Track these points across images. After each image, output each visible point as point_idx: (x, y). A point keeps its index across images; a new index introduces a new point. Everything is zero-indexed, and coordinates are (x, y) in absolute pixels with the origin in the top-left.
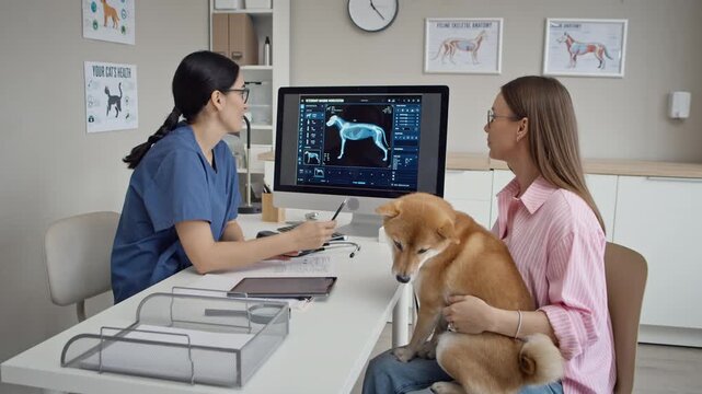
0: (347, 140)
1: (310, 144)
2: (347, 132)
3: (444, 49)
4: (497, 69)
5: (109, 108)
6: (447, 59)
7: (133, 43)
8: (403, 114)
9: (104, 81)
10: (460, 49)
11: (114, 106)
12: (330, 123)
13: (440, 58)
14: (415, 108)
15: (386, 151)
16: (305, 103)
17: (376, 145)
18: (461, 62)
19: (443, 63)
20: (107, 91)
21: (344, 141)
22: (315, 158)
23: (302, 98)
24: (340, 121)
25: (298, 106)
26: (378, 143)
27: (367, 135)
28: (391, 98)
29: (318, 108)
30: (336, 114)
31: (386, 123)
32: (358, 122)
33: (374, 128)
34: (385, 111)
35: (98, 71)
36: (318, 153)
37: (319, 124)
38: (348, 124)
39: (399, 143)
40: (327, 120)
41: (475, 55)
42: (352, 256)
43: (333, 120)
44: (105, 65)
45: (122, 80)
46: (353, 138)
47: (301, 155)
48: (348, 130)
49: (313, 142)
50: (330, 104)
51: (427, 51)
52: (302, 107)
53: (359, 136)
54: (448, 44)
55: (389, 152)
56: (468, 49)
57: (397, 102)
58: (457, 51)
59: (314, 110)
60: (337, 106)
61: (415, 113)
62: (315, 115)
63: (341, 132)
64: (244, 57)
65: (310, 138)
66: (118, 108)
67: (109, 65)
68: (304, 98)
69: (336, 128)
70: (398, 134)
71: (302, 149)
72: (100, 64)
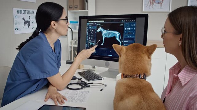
0: (105, 37)
1: (91, 39)
2: (105, 34)
3: (149, 3)
4: (169, 10)
5: (25, 25)
6: (151, 7)
7: (35, 2)
8: (128, 26)
9: (22, 15)
10: (156, 3)
11: (27, 24)
12: (98, 31)
13: (148, 7)
14: (133, 24)
15: (121, 42)
16: (89, 22)
17: (117, 40)
18: (156, 8)
19: (150, 8)
20: (23, 19)
21: (104, 38)
22: (92, 45)
23: (88, 20)
24: (102, 30)
25: (86, 24)
26: (118, 39)
27: (113, 36)
28: (123, 20)
29: (94, 24)
30: (101, 27)
31: (121, 31)
32: (110, 30)
33: (116, 32)
34: (121, 25)
35: (20, 12)
36: (94, 42)
37: (95, 31)
38: (105, 31)
39: (126, 39)
40: (97, 29)
41: (161, 5)
42: (101, 90)
43: (100, 29)
44: (23, 9)
45: (30, 15)
46: (108, 37)
47: (87, 43)
48: (106, 33)
49: (92, 38)
50: (99, 23)
51: (144, 4)
52: (88, 24)
53: (110, 36)
54: (151, 1)
55: (122, 43)
56: (158, 3)
57: (126, 22)
58: (155, 4)
59: (92, 25)
60: (101, 23)
61: (133, 26)
62: (93, 27)
63: (103, 34)
64: (79, 7)
65: (91, 37)
66: (29, 25)
67: (24, 10)
68: (89, 20)
69: (101, 32)
70: (126, 35)
71: (88, 41)
72: (20, 9)
